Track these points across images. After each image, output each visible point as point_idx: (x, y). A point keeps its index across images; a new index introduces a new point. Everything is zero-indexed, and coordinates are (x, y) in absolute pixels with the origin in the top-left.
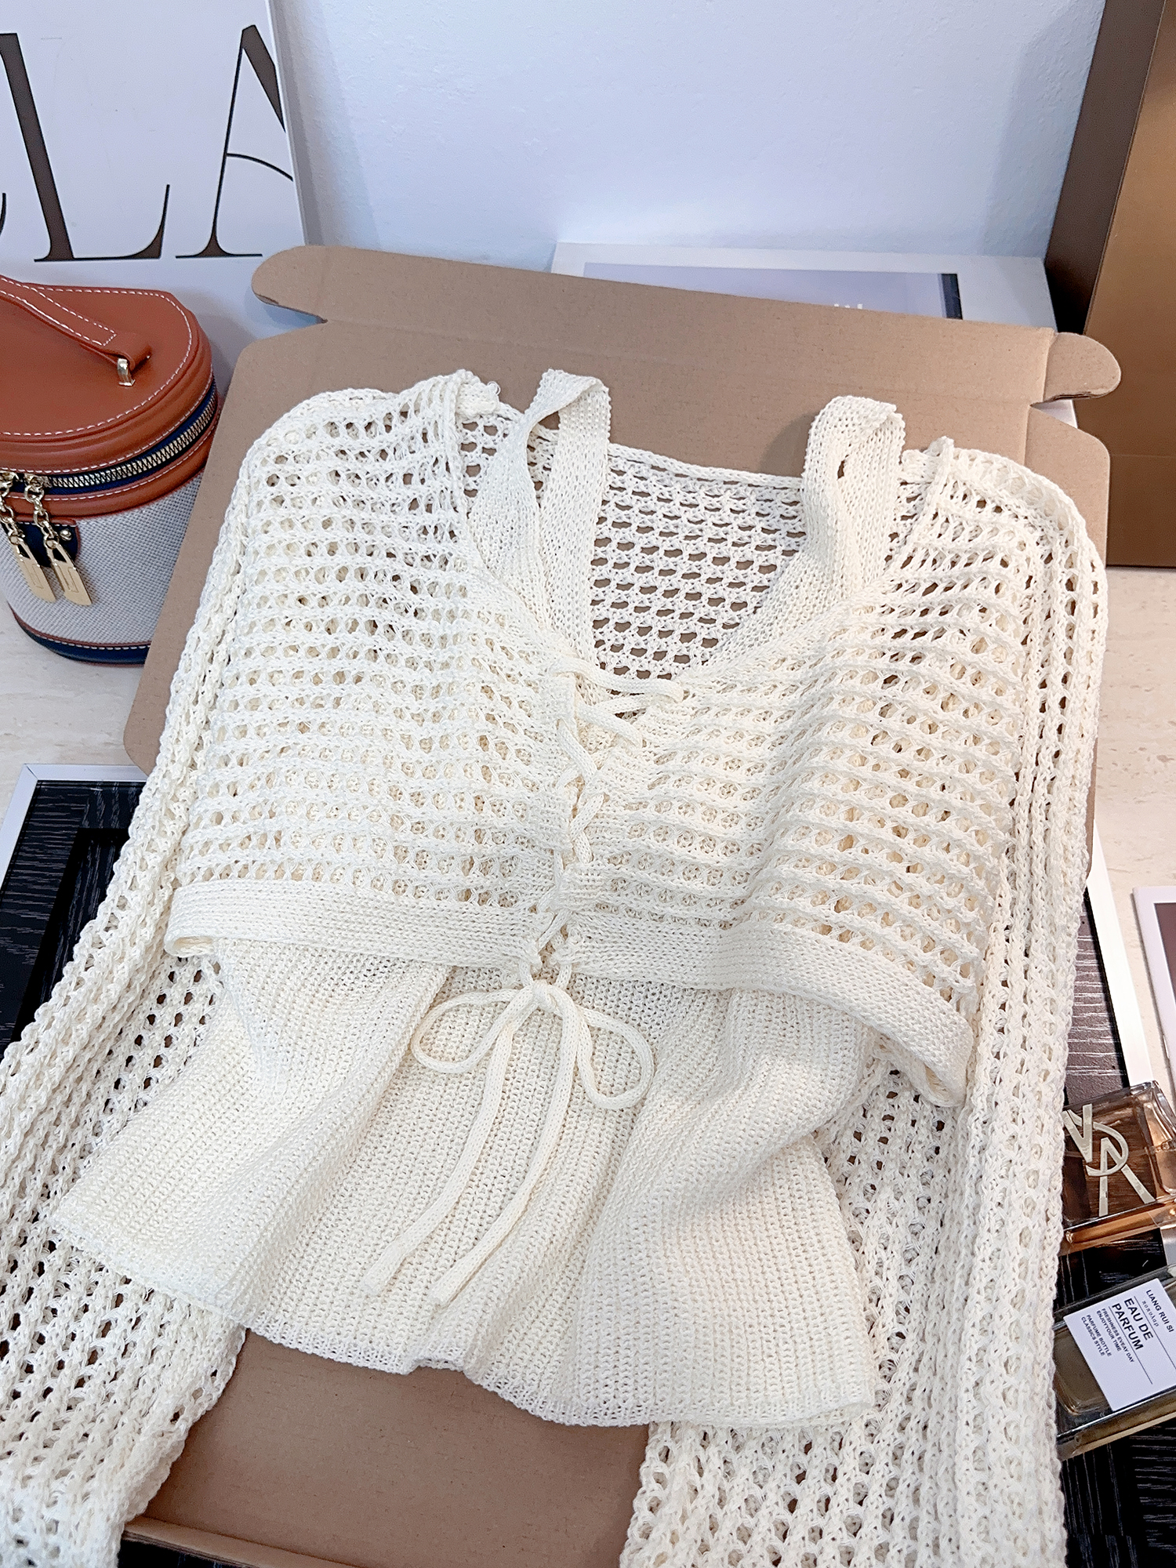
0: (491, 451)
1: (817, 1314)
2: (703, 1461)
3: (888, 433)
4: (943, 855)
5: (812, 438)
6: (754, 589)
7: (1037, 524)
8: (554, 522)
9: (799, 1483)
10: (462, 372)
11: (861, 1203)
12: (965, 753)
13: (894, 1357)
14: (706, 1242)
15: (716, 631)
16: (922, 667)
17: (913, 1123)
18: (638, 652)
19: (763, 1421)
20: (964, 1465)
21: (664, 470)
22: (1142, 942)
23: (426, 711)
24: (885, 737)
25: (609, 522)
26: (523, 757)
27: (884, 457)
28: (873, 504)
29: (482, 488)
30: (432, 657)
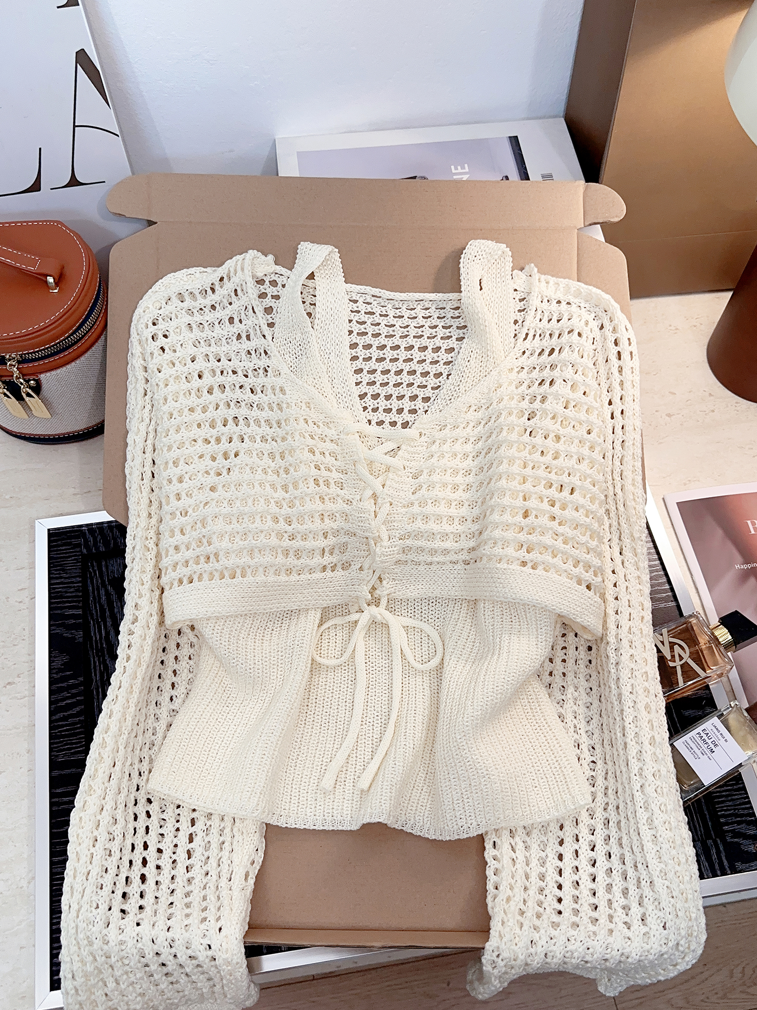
0: (277, 297)
1: (554, 761)
2: (513, 844)
3: (502, 259)
4: (575, 514)
5: (462, 270)
6: (445, 364)
7: (591, 309)
8: (324, 338)
9: (561, 846)
10: (250, 251)
11: (559, 697)
12: (579, 453)
13: (594, 774)
15: (428, 392)
16: (547, 405)
17: (577, 648)
18: (388, 411)
19: (539, 820)
20: (644, 829)
21: (380, 297)
23: (280, 468)
24: (535, 449)
25: (355, 333)
26: (340, 485)
27: (503, 274)
28: (501, 304)
29: (277, 321)
30: (275, 434)
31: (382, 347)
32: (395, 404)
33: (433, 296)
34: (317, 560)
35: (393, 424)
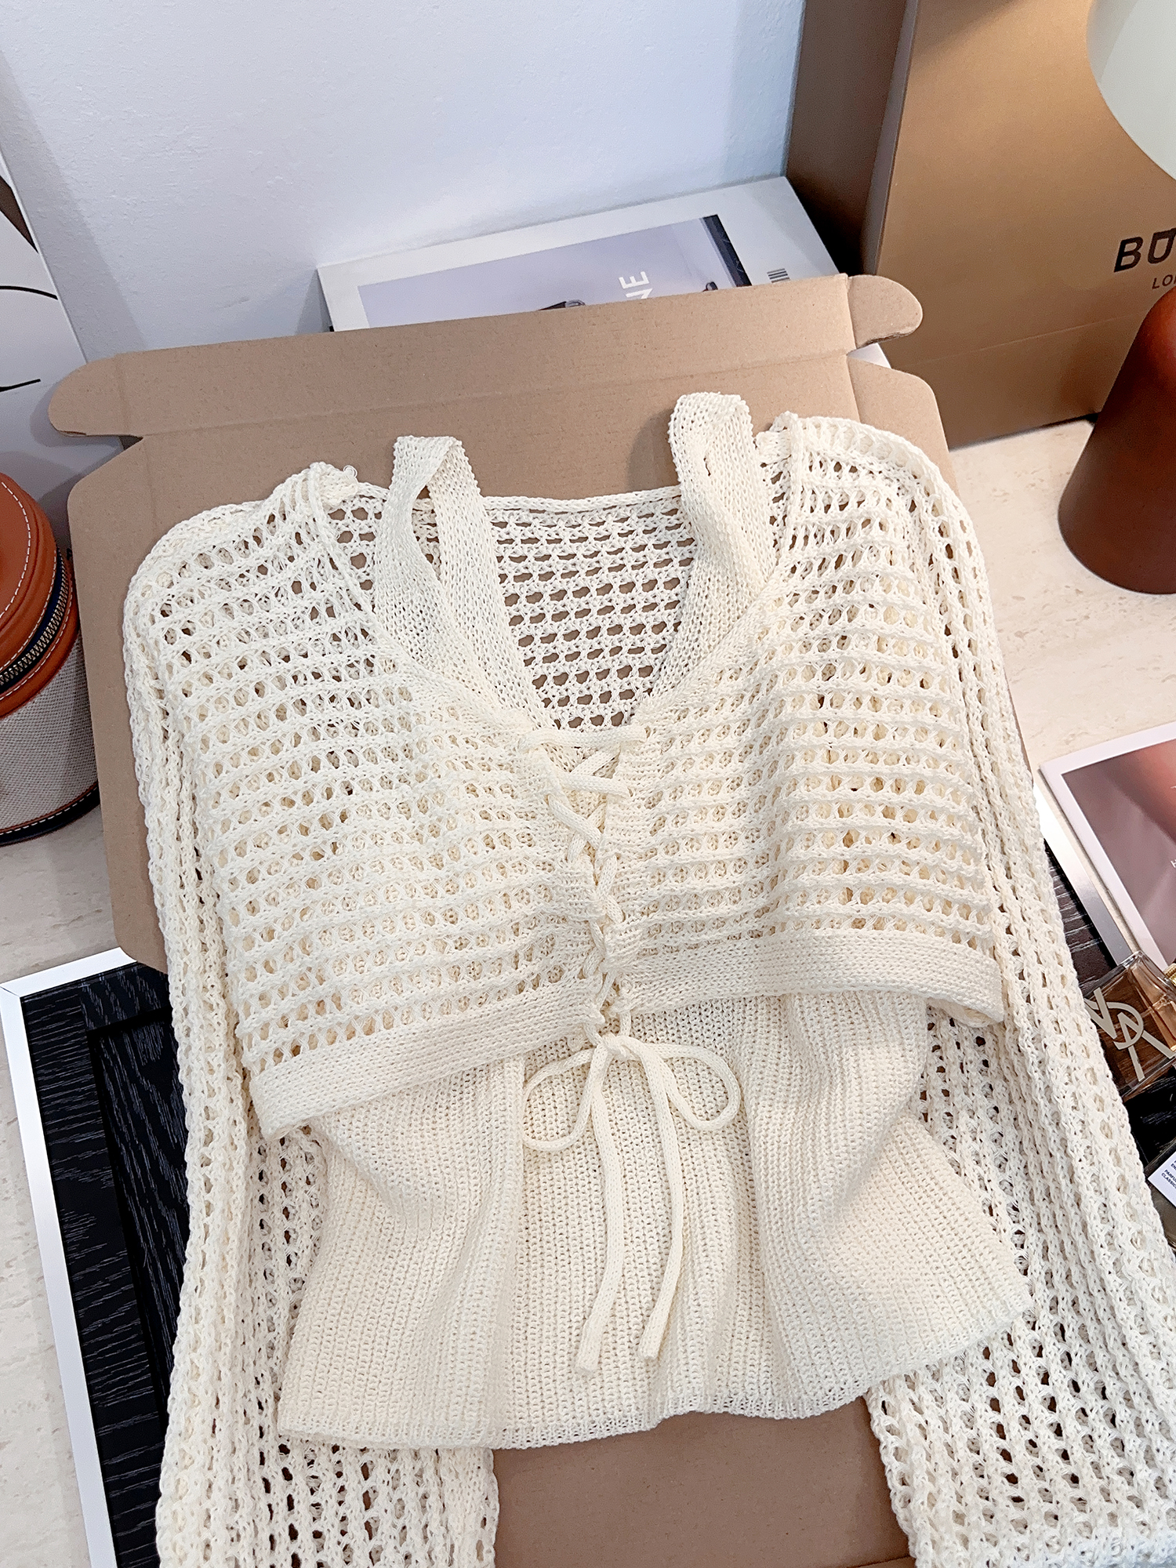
0: (369, 537)
1: (961, 1247)
2: (916, 1400)
3: (735, 420)
4: (932, 825)
5: (674, 448)
6: (667, 607)
7: (891, 475)
8: (461, 594)
9: (992, 1385)
10: (315, 465)
11: (946, 1133)
12: (916, 721)
13: (1023, 1252)
14: (859, 1226)
15: (648, 658)
16: (851, 651)
18: (586, 700)
19: (952, 1351)
20: (1133, 1336)
21: (544, 511)
22: (1062, 811)
23: (421, 827)
24: (842, 727)
25: (510, 577)
26: (526, 839)
27: (740, 444)
28: (746, 495)
29: (375, 576)
30: (404, 771)
31: (560, 595)
32: (595, 687)
33: (631, 497)
34: (509, 975)
35: (598, 720)
